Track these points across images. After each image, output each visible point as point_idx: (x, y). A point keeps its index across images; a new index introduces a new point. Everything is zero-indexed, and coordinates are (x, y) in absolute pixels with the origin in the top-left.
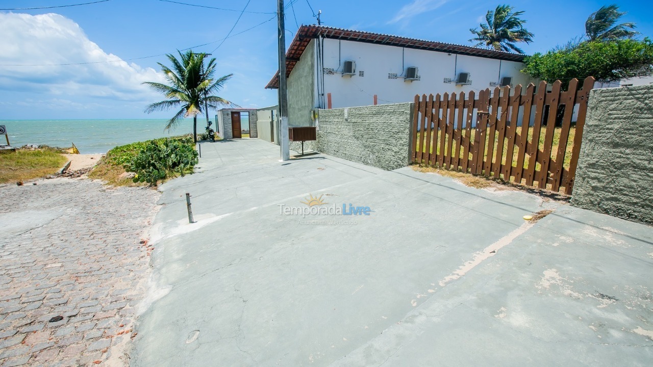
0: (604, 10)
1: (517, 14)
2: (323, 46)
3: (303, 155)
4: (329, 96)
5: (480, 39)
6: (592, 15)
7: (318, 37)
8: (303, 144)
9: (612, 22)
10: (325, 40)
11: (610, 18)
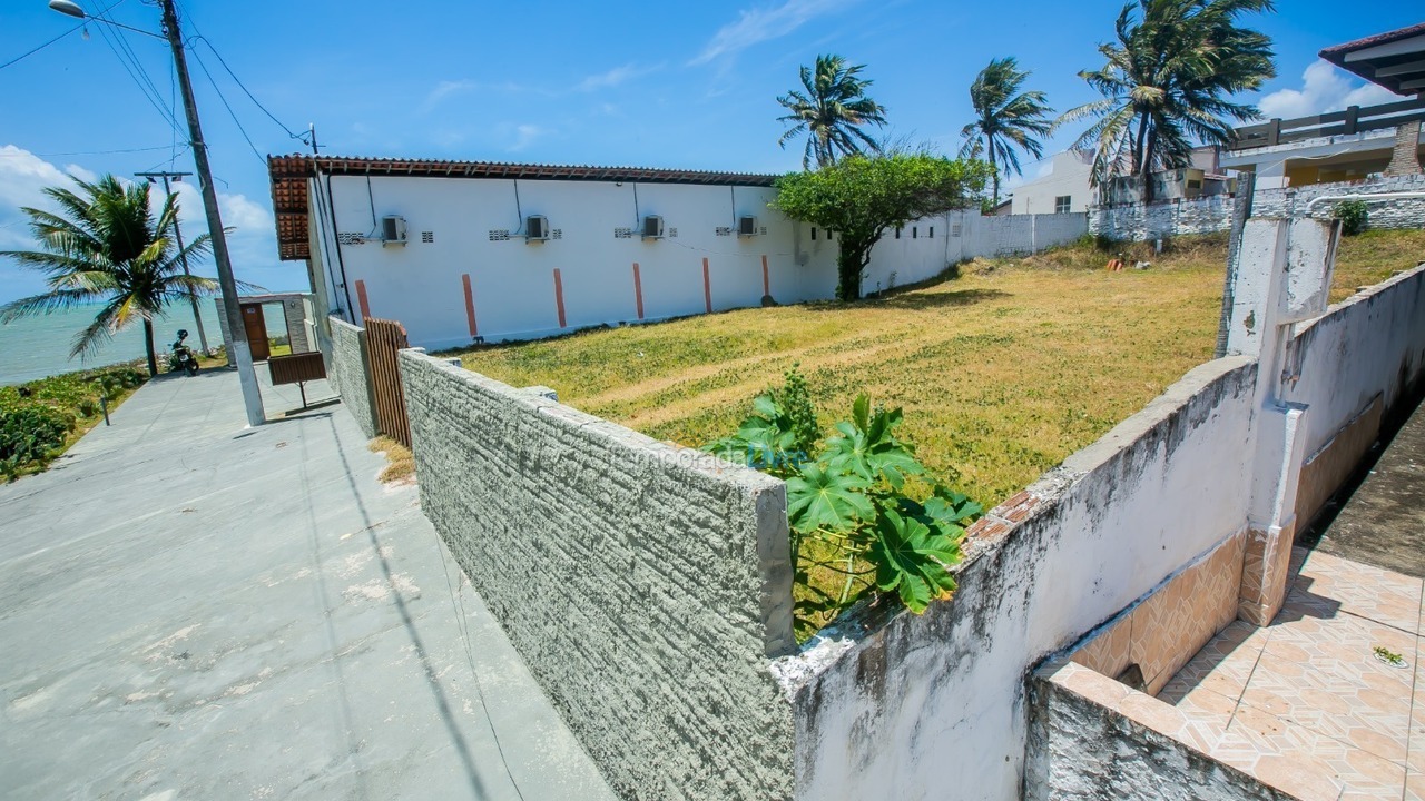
0: (995, 67)
1: (853, 70)
2: (330, 192)
3: (306, 408)
4: (361, 286)
5: (798, 118)
6: (981, 74)
7: (314, 175)
8: (301, 387)
9: (1010, 90)
10: (334, 178)
11: (1009, 82)
